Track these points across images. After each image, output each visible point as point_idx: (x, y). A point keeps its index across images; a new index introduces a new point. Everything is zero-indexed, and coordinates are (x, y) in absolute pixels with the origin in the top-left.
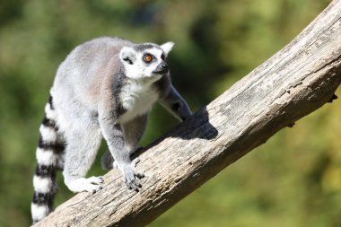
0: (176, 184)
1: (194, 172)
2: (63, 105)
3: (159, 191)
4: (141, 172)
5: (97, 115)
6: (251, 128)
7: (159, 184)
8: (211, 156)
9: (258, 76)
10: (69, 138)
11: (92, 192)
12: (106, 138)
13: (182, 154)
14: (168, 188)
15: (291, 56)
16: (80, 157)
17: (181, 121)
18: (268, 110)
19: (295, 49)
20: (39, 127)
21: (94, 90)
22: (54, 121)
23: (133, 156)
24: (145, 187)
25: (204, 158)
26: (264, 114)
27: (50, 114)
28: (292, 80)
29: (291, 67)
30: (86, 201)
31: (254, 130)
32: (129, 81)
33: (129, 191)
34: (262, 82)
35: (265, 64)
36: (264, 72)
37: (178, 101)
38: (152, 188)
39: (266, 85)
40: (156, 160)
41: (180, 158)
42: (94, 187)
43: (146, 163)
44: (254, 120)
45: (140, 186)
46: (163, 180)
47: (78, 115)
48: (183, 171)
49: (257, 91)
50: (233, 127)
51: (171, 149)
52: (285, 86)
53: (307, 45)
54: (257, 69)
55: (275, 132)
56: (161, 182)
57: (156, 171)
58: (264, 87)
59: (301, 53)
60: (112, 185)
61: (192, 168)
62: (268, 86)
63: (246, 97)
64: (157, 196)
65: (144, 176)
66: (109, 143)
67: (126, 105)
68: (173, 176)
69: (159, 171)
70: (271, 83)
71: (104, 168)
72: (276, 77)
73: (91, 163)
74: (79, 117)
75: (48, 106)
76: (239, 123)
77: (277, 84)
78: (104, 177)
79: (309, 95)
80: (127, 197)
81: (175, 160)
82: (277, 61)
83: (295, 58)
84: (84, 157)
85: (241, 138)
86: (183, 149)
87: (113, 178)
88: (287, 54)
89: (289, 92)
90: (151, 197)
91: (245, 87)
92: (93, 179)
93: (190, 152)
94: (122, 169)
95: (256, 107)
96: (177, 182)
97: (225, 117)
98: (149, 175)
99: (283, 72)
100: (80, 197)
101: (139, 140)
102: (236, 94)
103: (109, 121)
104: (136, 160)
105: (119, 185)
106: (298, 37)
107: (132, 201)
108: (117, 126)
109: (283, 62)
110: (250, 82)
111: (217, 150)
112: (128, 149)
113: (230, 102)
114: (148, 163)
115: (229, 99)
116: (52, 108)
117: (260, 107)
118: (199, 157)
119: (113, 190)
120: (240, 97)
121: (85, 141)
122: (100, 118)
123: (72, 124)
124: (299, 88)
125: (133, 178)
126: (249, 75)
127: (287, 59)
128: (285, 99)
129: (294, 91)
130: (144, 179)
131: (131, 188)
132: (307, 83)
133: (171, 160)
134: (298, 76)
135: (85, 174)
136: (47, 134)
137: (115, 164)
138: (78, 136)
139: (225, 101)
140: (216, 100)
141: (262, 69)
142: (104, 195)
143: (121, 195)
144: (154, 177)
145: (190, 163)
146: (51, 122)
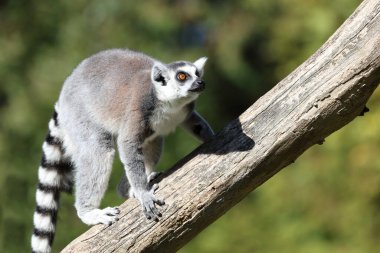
0: (199, 212)
1: (218, 198)
3: (181, 220)
6: (277, 147)
7: (180, 212)
8: (236, 180)
9: (282, 91)
11: (107, 223)
13: (204, 178)
14: (190, 217)
15: (317, 67)
16: (91, 185)
18: (295, 127)
19: (321, 60)
24: (166, 216)
25: (227, 182)
26: (291, 131)
28: (319, 93)
29: (318, 79)
30: (102, 234)
31: (280, 149)
33: (148, 221)
34: (287, 96)
36: (290, 84)
38: (173, 217)
39: (291, 99)
40: (176, 186)
41: (202, 183)
42: (110, 219)
43: (165, 190)
44: (281, 138)
45: (160, 215)
46: (185, 207)
48: (206, 197)
49: (282, 106)
51: (192, 173)
52: (312, 99)
53: (334, 54)
55: (304, 150)
56: (182, 210)
57: (176, 199)
58: (290, 101)
59: (327, 63)
60: (129, 215)
61: (215, 194)
62: (294, 101)
63: (271, 113)
64: (179, 226)
65: (164, 203)
68: (195, 203)
69: (180, 198)
70: (297, 97)
71: (120, 196)
72: (302, 90)
75: (52, 123)
76: (265, 142)
77: (304, 98)
78: (120, 207)
80: (145, 228)
81: (196, 186)
82: (302, 73)
83: (321, 69)
84: (95, 184)
85: (267, 158)
86: (205, 173)
87: (130, 208)
88: (312, 65)
89: (316, 106)
90: (172, 226)
91: (270, 102)
92: (109, 210)
93: (213, 175)
95: (282, 123)
96: (199, 209)
98: (169, 202)
99: (309, 85)
100: (95, 230)
102: (259, 110)
104: (155, 186)
105: (137, 215)
107: (151, 232)
109: (309, 73)
110: (274, 97)
111: (242, 172)
113: (253, 120)
114: (168, 190)
115: (252, 116)
116: (56, 124)
117: (286, 124)
118: (222, 180)
119: (131, 221)
120: (264, 113)
124: (327, 102)
125: (152, 206)
127: (313, 70)
128: (312, 114)
129: (322, 105)
130: (165, 207)
131: (150, 218)
132: (335, 96)
133: (192, 185)
134: (326, 88)
135: (99, 204)
139: (249, 119)
142: (121, 226)
143: (139, 226)
144: (174, 204)
145: (213, 188)
146: (55, 140)
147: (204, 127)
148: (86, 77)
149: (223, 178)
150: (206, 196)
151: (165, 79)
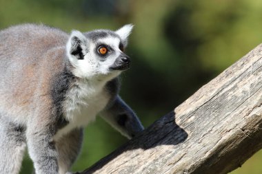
6: (222, 147)
9: (230, 79)
17: (130, 138)
18: (244, 123)
26: (239, 128)
31: (222, 152)
34: (236, 86)
35: (239, 63)
36: (239, 72)
39: (240, 90)
44: (226, 137)
49: (229, 98)
50: (197, 146)
54: (229, 69)
55: (253, 153)
58: (239, 92)
62: (244, 92)
63: (215, 106)
70: (247, 88)
72: (254, 79)
76: (206, 141)
82: (255, 58)
85: (208, 160)
91: (214, 92)
95: (228, 119)
102: (201, 101)
110: (219, 86)
113: (193, 113)
115: (192, 109)
117: (233, 120)
120: (207, 105)
126: (218, 78)
139: (188, 111)
141: (235, 70)
147: (131, 117)
151: (84, 52)
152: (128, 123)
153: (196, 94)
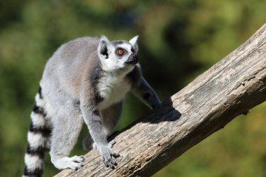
0: (147, 163)
1: (163, 153)
2: (50, 94)
3: (132, 169)
4: (116, 152)
5: (79, 103)
6: (211, 115)
7: (132, 162)
8: (177, 139)
9: (217, 71)
10: (55, 122)
11: (74, 169)
12: (87, 122)
13: (152, 137)
14: (139, 166)
15: (246, 54)
16: (64, 138)
18: (226, 100)
19: (249, 48)
20: (30, 113)
21: (76, 82)
22: (42, 108)
23: (110, 138)
24: (120, 165)
25: (170, 141)
26: (222, 103)
27: (39, 103)
28: (246, 75)
29: (246, 63)
31: (212, 118)
32: (105, 74)
33: (106, 168)
34: (221, 76)
35: (223, 61)
36: (223, 67)
37: (148, 92)
38: (126, 166)
39: (224, 78)
40: (130, 142)
41: (150, 140)
42: (76, 165)
43: (121, 144)
44: (214, 109)
45: (116, 164)
46: (136, 159)
47: (63, 103)
48: (153, 152)
49: (217, 83)
50: (195, 114)
51: (143, 132)
52: (241, 79)
53: (259, 44)
54: (216, 65)
56: (134, 161)
57: (129, 152)
58: (223, 80)
59: (254, 51)
60: (92, 163)
61: (160, 149)
62: (226, 79)
63: (208, 88)
64: (131, 173)
65: (119, 156)
66: (89, 127)
67: (103, 94)
68: (144, 156)
69: (132, 152)
70: (228, 77)
71: (85, 148)
72: (233, 71)
73: (74, 144)
74: (63, 104)
75: (37, 96)
76: (201, 111)
77: (234, 77)
78: (85, 156)
79: (261, 87)
80: (104, 174)
81: (146, 142)
82: (234, 58)
83: (248, 55)
84: (67, 139)
85: (202, 123)
86: (153, 133)
87: (92, 157)
88: (241, 52)
89: (244, 85)
90: (125, 173)
91: (207, 79)
92: (76, 158)
93: (159, 135)
94: (100, 149)
95: (216, 97)
96: (147, 160)
97: (188, 105)
98: (124, 155)
99: (239, 68)
100: (65, 173)
101: (115, 124)
102: (198, 85)
103: (89, 108)
104: (113, 141)
105: (98, 163)
106: (252, 37)
108: (96, 113)
109: (239, 59)
110: (210, 75)
111: (182, 134)
112: (105, 132)
113: (193, 93)
114: (123, 144)
115: (192, 90)
116: (41, 97)
117: (219, 97)
118: (166, 139)
119: (93, 168)
120: (202, 88)
121: (68, 125)
122: (81, 106)
123: (57, 111)
124: (253, 81)
125: (110, 157)
126: (209, 70)
127: (242, 56)
128: (240, 91)
129: (248, 84)
130: (120, 158)
131: (108, 166)
132: (259, 77)
133: (142, 142)
134: (251, 71)
135: (68, 154)
136: (36, 120)
137: (94, 145)
138: (63, 121)
139: (190, 92)
140: (181, 91)
141: (221, 65)
142: (85, 171)
143: (99, 172)
144: (128, 156)
145: (159, 145)
146: (40, 109)
147: (152, 94)
148: (63, 57)
149: (167, 138)
150: (153, 150)
151: (108, 52)
152: (150, 98)
153: (195, 80)
